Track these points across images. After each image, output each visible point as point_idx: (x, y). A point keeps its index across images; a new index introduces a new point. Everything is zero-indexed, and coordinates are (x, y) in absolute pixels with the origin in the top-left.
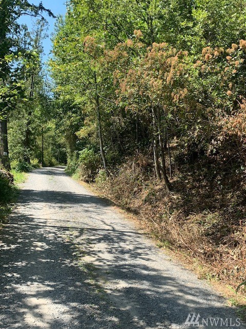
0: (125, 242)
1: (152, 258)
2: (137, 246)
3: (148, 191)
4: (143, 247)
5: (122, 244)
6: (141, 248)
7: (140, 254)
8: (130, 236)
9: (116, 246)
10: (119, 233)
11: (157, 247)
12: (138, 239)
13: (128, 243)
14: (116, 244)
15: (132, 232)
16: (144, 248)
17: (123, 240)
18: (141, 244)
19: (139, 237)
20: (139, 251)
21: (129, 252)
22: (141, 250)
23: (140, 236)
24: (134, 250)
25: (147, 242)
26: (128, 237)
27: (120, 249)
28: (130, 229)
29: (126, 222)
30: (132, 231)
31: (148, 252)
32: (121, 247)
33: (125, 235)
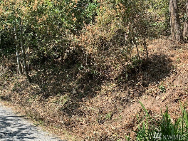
0: (9, 126)
1: (35, 136)
2: (21, 128)
3: (14, 83)
4: (25, 127)
5: (8, 128)
6: (24, 129)
7: (25, 134)
8: (12, 120)
9: (4, 131)
10: (3, 119)
11: (35, 125)
12: (19, 122)
13: (12, 126)
14: (3, 129)
15: (12, 117)
16: (26, 129)
17: (8, 124)
18: (22, 125)
19: (19, 120)
20: (24, 132)
21: (15, 134)
22: (25, 131)
23: (19, 118)
24: (19, 132)
25: (27, 123)
26: (10, 121)
27: (8, 132)
28: (10, 114)
29: (5, 108)
30: (12, 115)
31: (31, 131)
32: (8, 131)
33: (8, 120)
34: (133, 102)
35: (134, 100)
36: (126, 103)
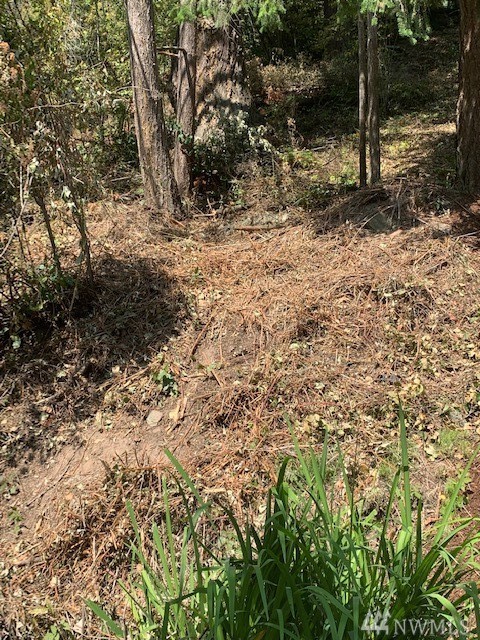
34: (59, 447)
35: (61, 438)
36: (27, 455)
